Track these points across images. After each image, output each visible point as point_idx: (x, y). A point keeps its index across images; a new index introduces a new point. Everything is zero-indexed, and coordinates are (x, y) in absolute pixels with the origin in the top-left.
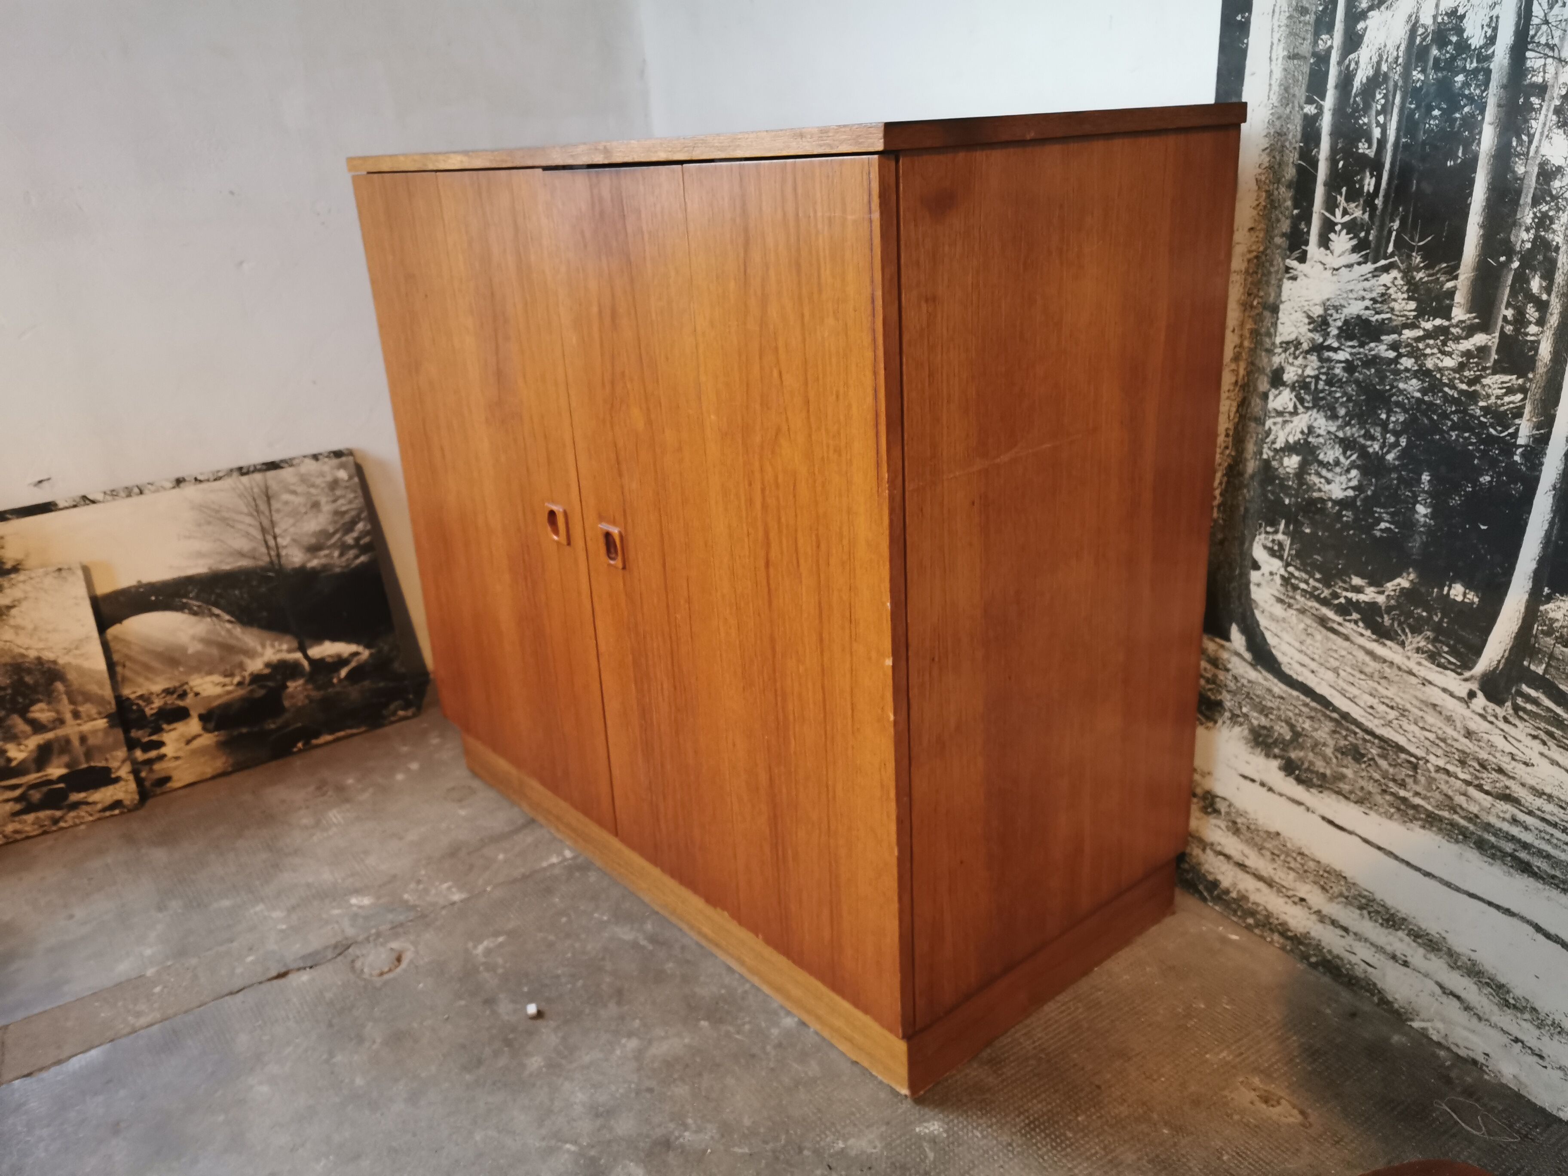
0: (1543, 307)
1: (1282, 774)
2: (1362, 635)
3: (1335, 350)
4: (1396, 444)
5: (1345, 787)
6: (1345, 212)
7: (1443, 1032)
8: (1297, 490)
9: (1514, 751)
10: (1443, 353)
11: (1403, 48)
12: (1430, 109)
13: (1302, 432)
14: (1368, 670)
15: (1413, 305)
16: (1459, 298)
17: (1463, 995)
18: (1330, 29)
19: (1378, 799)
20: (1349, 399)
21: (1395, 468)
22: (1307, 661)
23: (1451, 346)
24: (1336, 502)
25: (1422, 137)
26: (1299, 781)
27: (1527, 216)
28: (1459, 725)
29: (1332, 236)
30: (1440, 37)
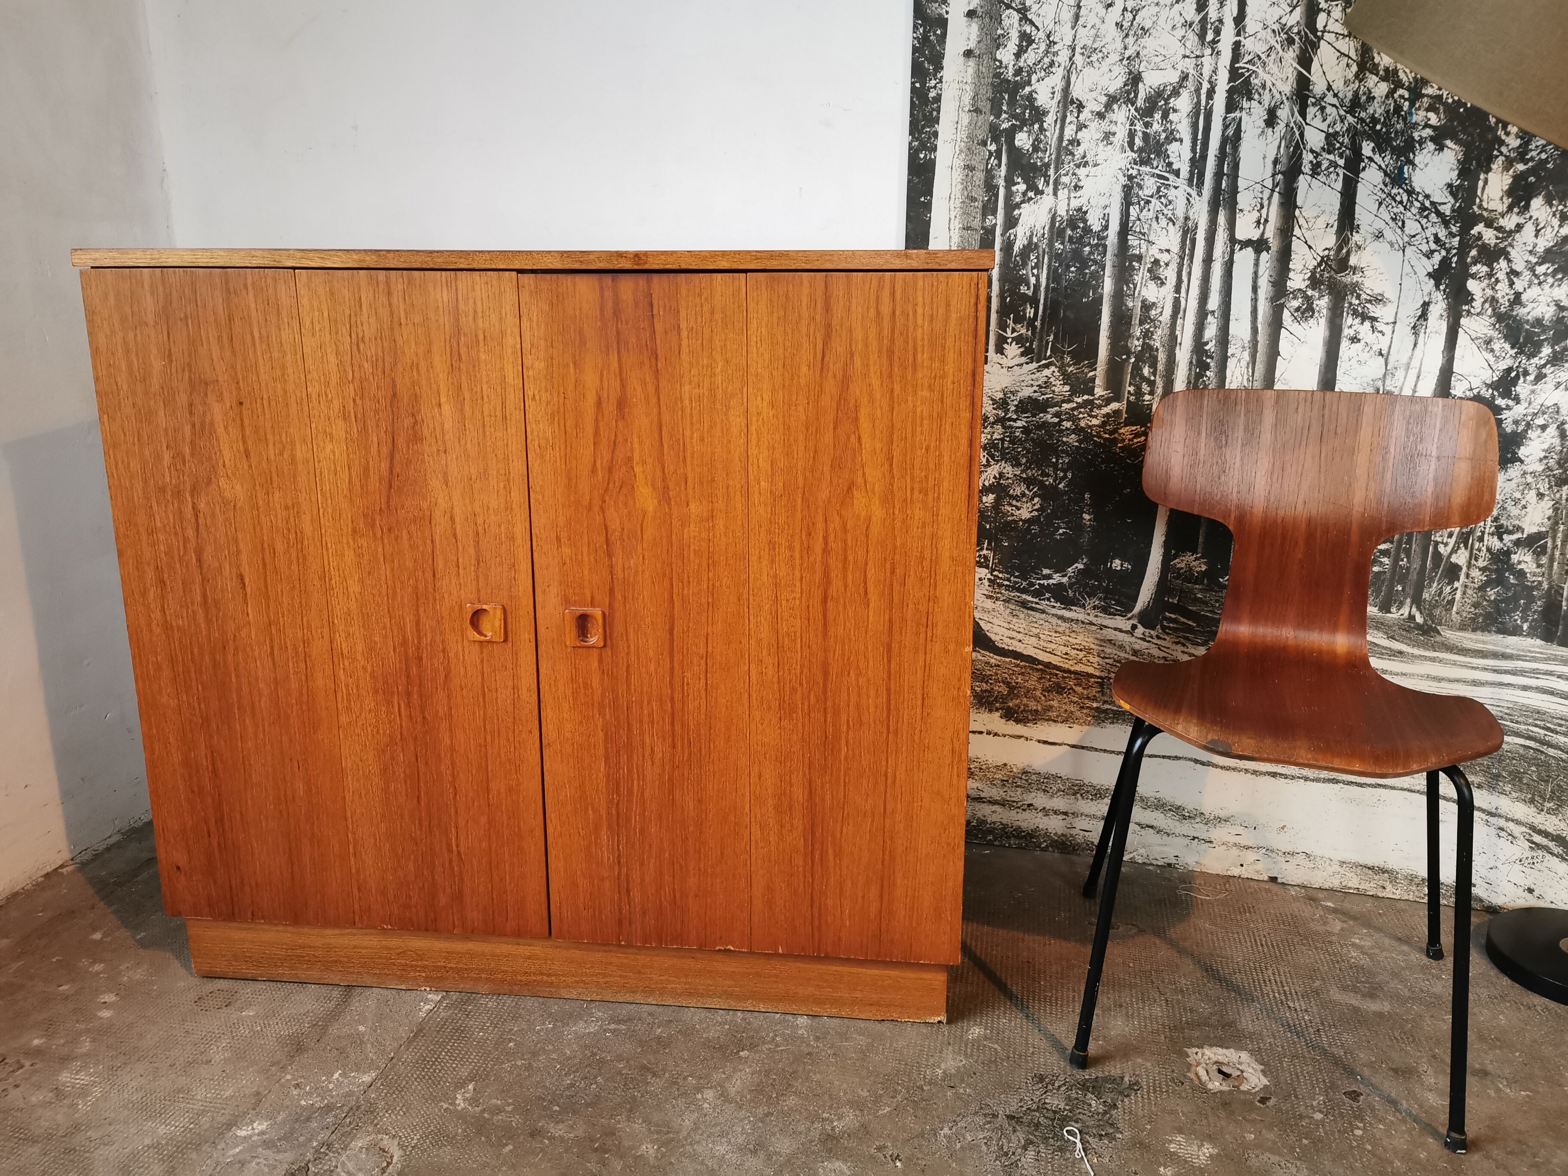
0: (1152, 384)
1: (1003, 721)
2: (1054, 607)
3: (1015, 420)
4: (1065, 477)
5: (1053, 714)
6: (1014, 331)
7: (1145, 855)
8: (995, 518)
9: (1166, 655)
10: (1091, 416)
11: (1047, 228)
12: (1069, 267)
13: (995, 477)
14: (1060, 629)
15: (1067, 388)
16: (1098, 382)
17: (1155, 824)
18: (994, 213)
19: (1078, 714)
20: (1028, 452)
21: (1066, 493)
22: (1014, 634)
23: (1096, 412)
24: (1025, 521)
25: (1064, 284)
26: (1018, 721)
27: (1137, 331)
28: (1128, 649)
29: (1005, 346)
30: (1072, 223)
